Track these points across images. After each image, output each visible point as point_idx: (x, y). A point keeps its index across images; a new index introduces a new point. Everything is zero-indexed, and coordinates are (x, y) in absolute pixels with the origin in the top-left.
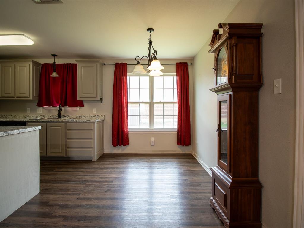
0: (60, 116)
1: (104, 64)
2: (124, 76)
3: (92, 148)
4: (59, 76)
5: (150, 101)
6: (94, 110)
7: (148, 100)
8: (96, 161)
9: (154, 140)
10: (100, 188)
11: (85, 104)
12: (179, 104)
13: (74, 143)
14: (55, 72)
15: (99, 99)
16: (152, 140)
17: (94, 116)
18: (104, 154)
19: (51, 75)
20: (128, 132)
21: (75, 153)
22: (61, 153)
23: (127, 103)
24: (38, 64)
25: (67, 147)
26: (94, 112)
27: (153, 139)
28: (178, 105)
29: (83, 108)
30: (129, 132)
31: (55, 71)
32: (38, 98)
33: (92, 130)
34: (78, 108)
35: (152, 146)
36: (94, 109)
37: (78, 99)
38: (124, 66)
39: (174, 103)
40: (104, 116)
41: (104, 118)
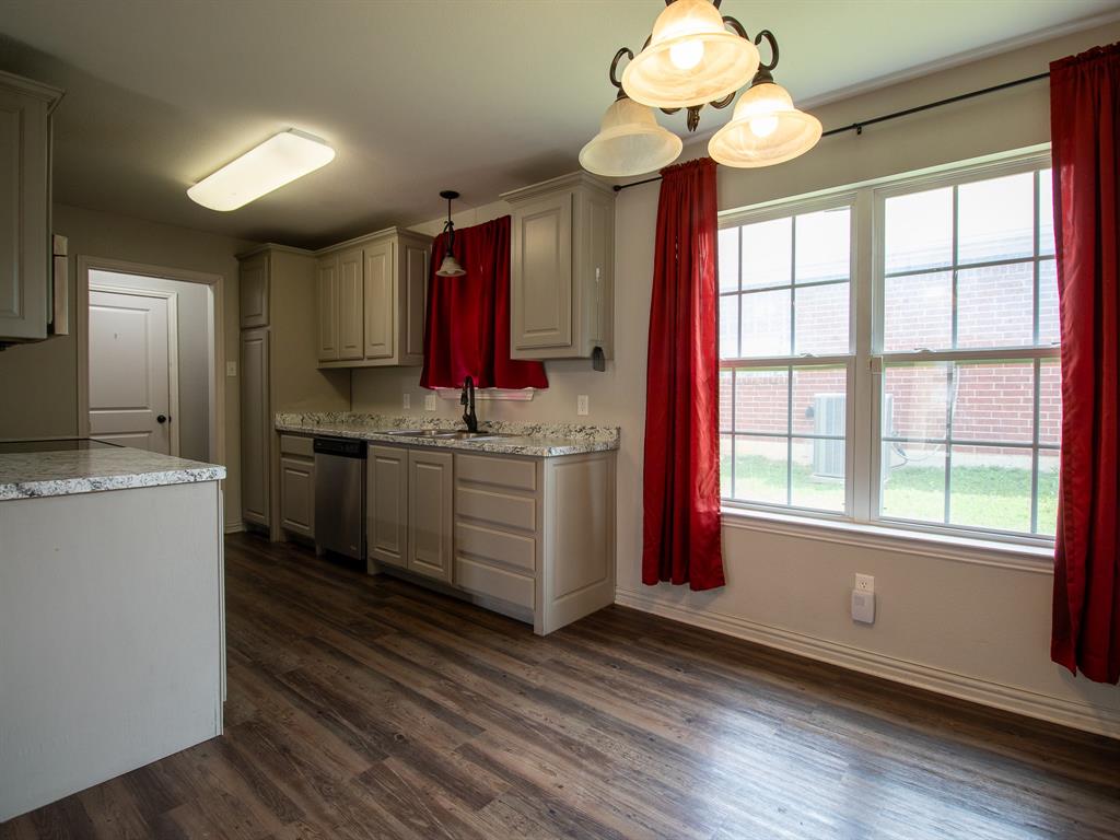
0: (471, 424)
1: (617, 188)
2: (702, 229)
3: (535, 572)
4: (464, 272)
5: (855, 354)
6: (579, 402)
7: (842, 345)
8: (550, 638)
9: (870, 588)
10: (393, 820)
11: (552, 377)
12: (1073, 365)
13: (477, 538)
14: (451, 258)
15: (587, 352)
16: (858, 585)
17: (578, 427)
18: (613, 606)
19: (439, 269)
20: (719, 521)
21: (481, 581)
22: (441, 570)
23: (714, 365)
24: (422, 239)
25: (458, 552)
26: (580, 413)
27: (865, 584)
28: (1064, 374)
29: (544, 393)
30: (725, 522)
31: (451, 255)
32: (422, 357)
33: (536, 492)
34: (528, 393)
35: (855, 621)
36: (580, 397)
37: (515, 355)
38: (700, 174)
39: (1035, 355)
40: (615, 432)
41: (618, 440)
